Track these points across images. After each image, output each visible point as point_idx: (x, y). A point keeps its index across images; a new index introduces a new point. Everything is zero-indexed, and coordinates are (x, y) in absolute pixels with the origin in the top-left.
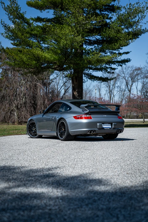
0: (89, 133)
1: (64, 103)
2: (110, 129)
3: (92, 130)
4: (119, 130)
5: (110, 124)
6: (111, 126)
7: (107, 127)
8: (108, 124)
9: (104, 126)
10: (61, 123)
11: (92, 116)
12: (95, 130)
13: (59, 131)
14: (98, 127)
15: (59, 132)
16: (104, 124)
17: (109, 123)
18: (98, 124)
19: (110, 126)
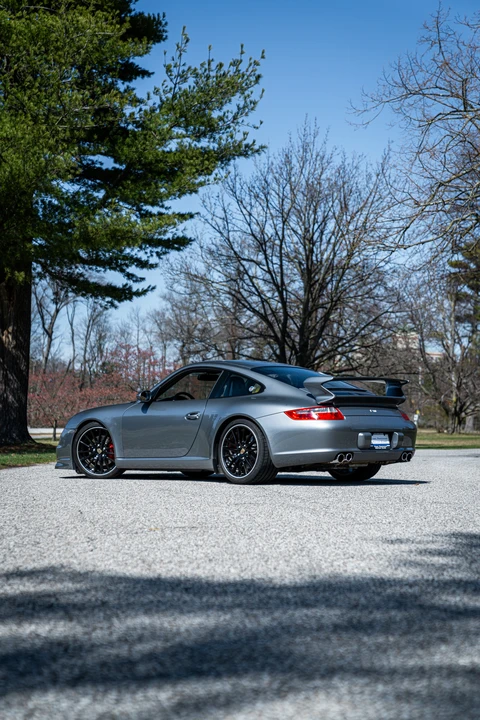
0: (337, 461)
1: (226, 370)
2: (387, 449)
3: (345, 453)
4: (408, 452)
5: (387, 436)
6: (390, 440)
7: (380, 442)
8: (382, 436)
9: (374, 442)
10: (234, 430)
11: (342, 411)
12: (352, 453)
13: (224, 454)
14: (361, 443)
15: (225, 458)
16: (373, 433)
17: (385, 433)
18: (361, 434)
19: (388, 442)
